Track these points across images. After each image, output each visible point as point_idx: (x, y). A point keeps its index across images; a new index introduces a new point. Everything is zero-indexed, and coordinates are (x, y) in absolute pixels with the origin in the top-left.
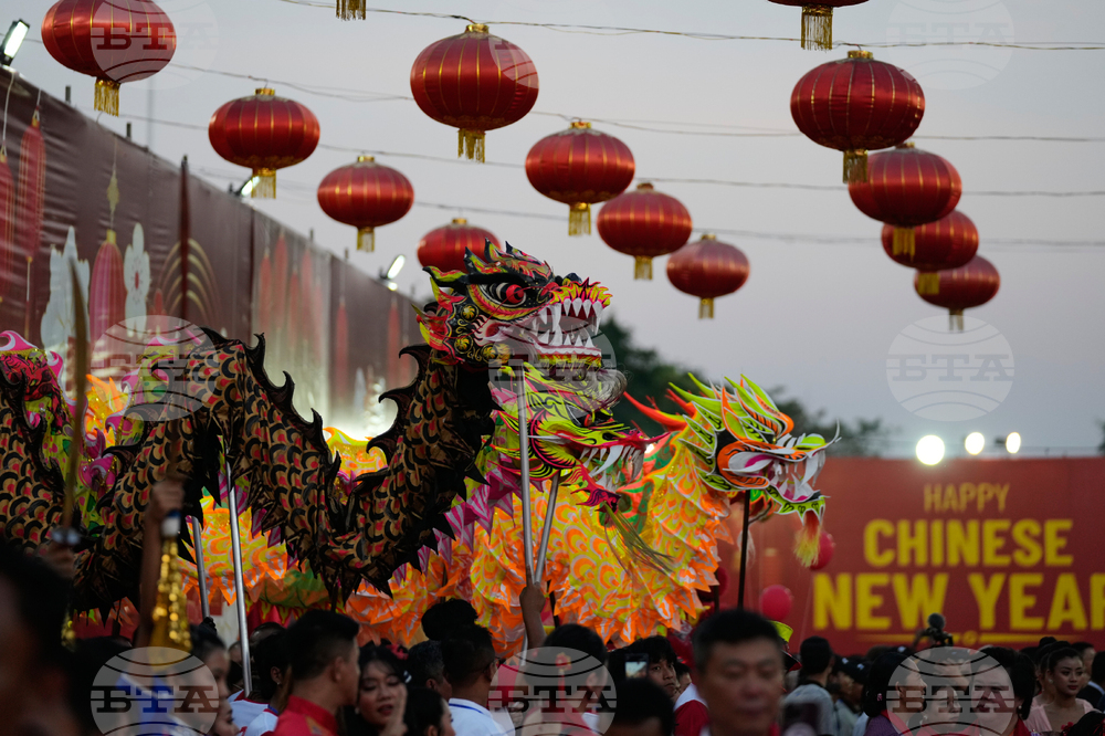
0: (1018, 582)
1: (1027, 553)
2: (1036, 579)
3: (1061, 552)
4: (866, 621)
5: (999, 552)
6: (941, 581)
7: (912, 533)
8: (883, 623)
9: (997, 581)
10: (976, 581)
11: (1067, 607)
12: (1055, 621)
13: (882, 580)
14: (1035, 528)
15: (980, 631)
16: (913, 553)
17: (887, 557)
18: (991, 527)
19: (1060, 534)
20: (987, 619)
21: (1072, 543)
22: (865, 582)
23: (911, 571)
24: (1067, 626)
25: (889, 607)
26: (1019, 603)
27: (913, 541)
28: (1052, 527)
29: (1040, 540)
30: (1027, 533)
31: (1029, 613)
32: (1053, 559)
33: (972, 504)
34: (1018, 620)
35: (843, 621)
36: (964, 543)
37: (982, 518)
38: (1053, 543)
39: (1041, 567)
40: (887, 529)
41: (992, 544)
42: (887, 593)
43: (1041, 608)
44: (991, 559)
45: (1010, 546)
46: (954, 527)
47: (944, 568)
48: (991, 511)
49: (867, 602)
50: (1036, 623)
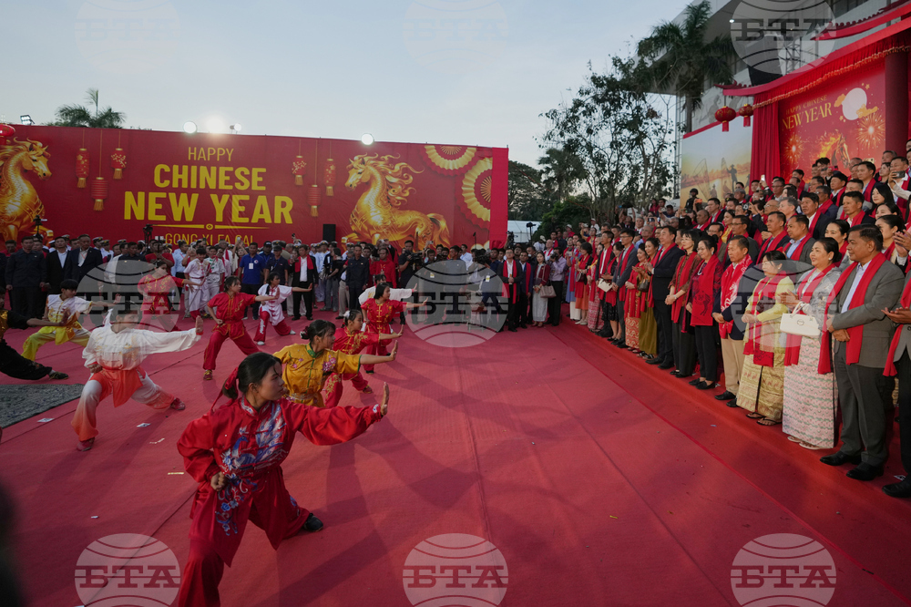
0: (236, 199)
1: (242, 184)
2: (246, 198)
3: (259, 184)
4: (152, 216)
5: (227, 183)
6: (195, 197)
7: (180, 172)
8: (163, 218)
9: (225, 198)
10: (214, 197)
11: (262, 212)
12: (255, 220)
13: (163, 195)
14: (247, 172)
15: (215, 223)
16: (180, 181)
17: (167, 183)
18: (223, 170)
19: (260, 174)
20: (219, 218)
21: (266, 179)
22: (153, 196)
23: (178, 191)
24: (261, 221)
25: (166, 209)
26: (236, 209)
27: (180, 176)
28: (255, 171)
29: (249, 177)
30: (242, 173)
31: (241, 214)
32: (255, 187)
33: (214, 157)
34: (235, 218)
35: (140, 217)
36: (208, 178)
37: (218, 165)
38: (256, 179)
39: (249, 191)
40: (167, 169)
41: (223, 178)
42: (165, 203)
43: (248, 213)
44: (222, 186)
45: (232, 179)
46: (203, 169)
47: (197, 190)
48: (224, 162)
49: (153, 206)
50: (246, 220)
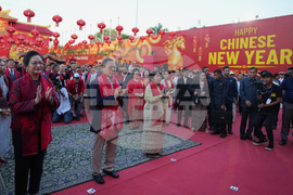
0: (258, 52)
1: (262, 44)
2: (264, 51)
3: (271, 44)
4: (219, 63)
5: (254, 45)
6: (238, 53)
7: (231, 42)
8: (224, 63)
9: (253, 52)
10: (247, 52)
11: (272, 58)
12: (268, 63)
13: (224, 53)
14: (264, 38)
15: (247, 65)
16: (231, 46)
17: (225, 47)
18: (251, 38)
19: (272, 38)
20: (249, 62)
21: (275, 41)
22: (220, 53)
23: (230, 51)
24: (272, 64)
25: (225, 60)
26: (258, 57)
27: (231, 44)
28: (269, 37)
29: (266, 41)
30: (262, 39)
31: (261, 60)
32: (269, 45)
33: (247, 33)
34: (257, 62)
35: (214, 63)
36: (244, 43)
37: (249, 36)
38: (269, 41)
39: (266, 48)
40: (226, 41)
41: (252, 42)
42: (224, 56)
43: (265, 59)
44: (251, 47)
45: (257, 42)
46: (242, 39)
47: (239, 49)
48: (252, 34)
49: (220, 58)
50: (263, 63)
